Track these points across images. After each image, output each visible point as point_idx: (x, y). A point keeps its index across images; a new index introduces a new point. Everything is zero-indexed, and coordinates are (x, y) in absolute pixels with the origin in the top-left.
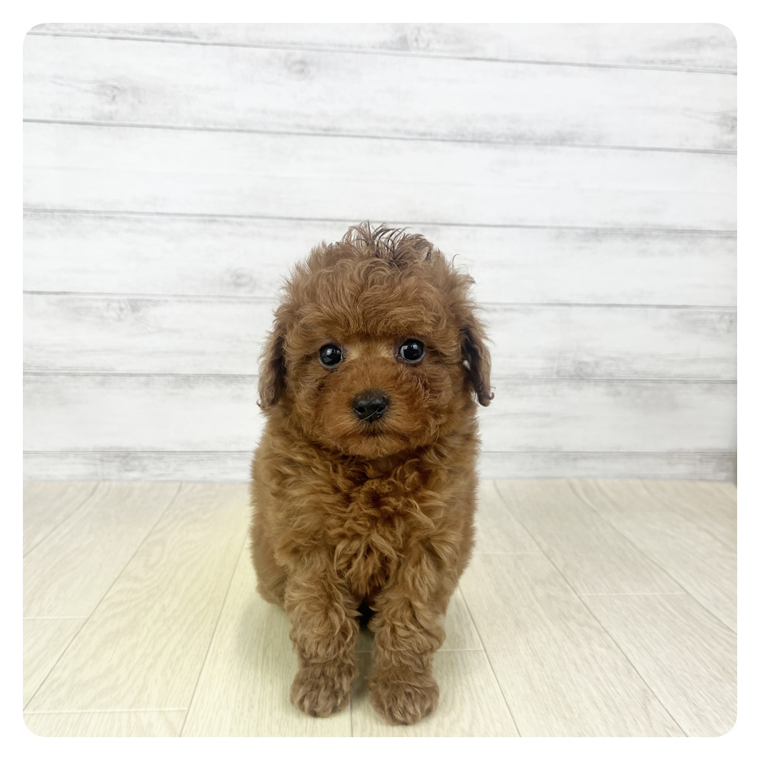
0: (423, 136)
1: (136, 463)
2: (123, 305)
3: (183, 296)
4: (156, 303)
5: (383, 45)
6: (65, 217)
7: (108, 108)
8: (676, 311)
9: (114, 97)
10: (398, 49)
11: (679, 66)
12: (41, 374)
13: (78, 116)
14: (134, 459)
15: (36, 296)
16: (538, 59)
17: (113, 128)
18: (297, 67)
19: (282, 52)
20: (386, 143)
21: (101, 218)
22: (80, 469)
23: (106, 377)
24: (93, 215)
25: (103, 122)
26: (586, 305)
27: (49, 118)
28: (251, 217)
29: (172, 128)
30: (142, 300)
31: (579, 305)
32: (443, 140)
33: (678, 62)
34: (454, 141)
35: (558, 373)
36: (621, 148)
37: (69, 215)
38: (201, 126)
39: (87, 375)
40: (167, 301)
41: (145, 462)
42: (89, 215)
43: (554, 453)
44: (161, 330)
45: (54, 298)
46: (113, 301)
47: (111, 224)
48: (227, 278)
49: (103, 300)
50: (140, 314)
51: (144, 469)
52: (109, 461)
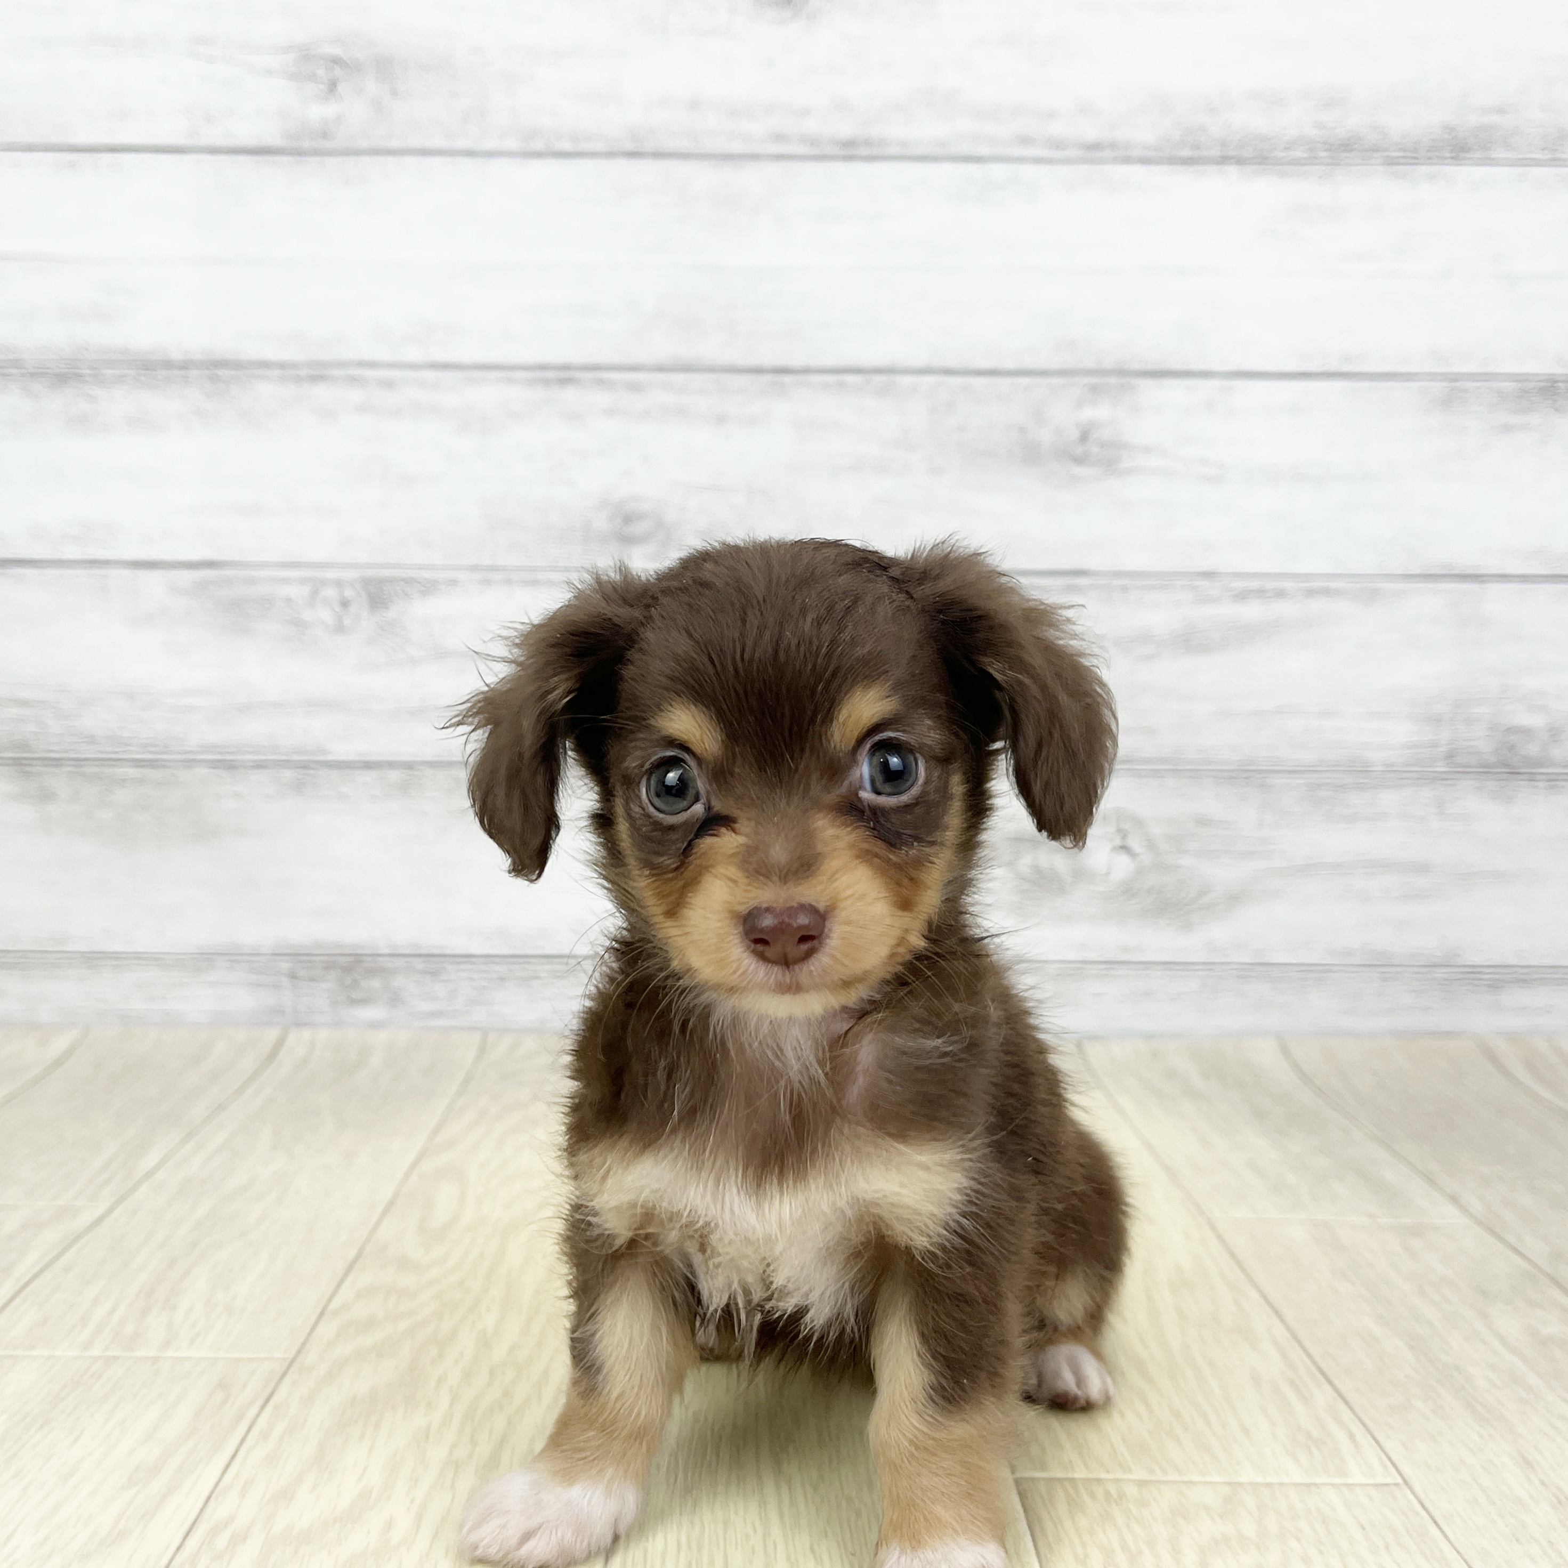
0: (1094, 152)
1: (376, 984)
2: (349, 593)
3: (494, 569)
4: (428, 588)
6: (213, 378)
7: (318, 111)
9: (332, 86)
12: (154, 764)
13: (246, 133)
14: (372, 972)
15: (142, 574)
17: (332, 160)
20: (998, 171)
21: (298, 380)
22: (243, 999)
23: (306, 770)
24: (277, 372)
25: (307, 144)
26: (1525, 578)
27: (180, 139)
28: (660, 369)
29: (470, 153)
30: (393, 580)
31: (1503, 578)
32: (1144, 161)
34: (1173, 161)
35: (1450, 756)
37: (224, 373)
38: (538, 146)
39: (260, 766)
40: (454, 583)
41: (399, 982)
43: (1440, 973)
44: (441, 654)
45: (186, 577)
46: (324, 582)
47: (322, 393)
48: (601, 523)
49: (302, 581)
50: (391, 614)
51: (395, 1000)
52: (312, 979)
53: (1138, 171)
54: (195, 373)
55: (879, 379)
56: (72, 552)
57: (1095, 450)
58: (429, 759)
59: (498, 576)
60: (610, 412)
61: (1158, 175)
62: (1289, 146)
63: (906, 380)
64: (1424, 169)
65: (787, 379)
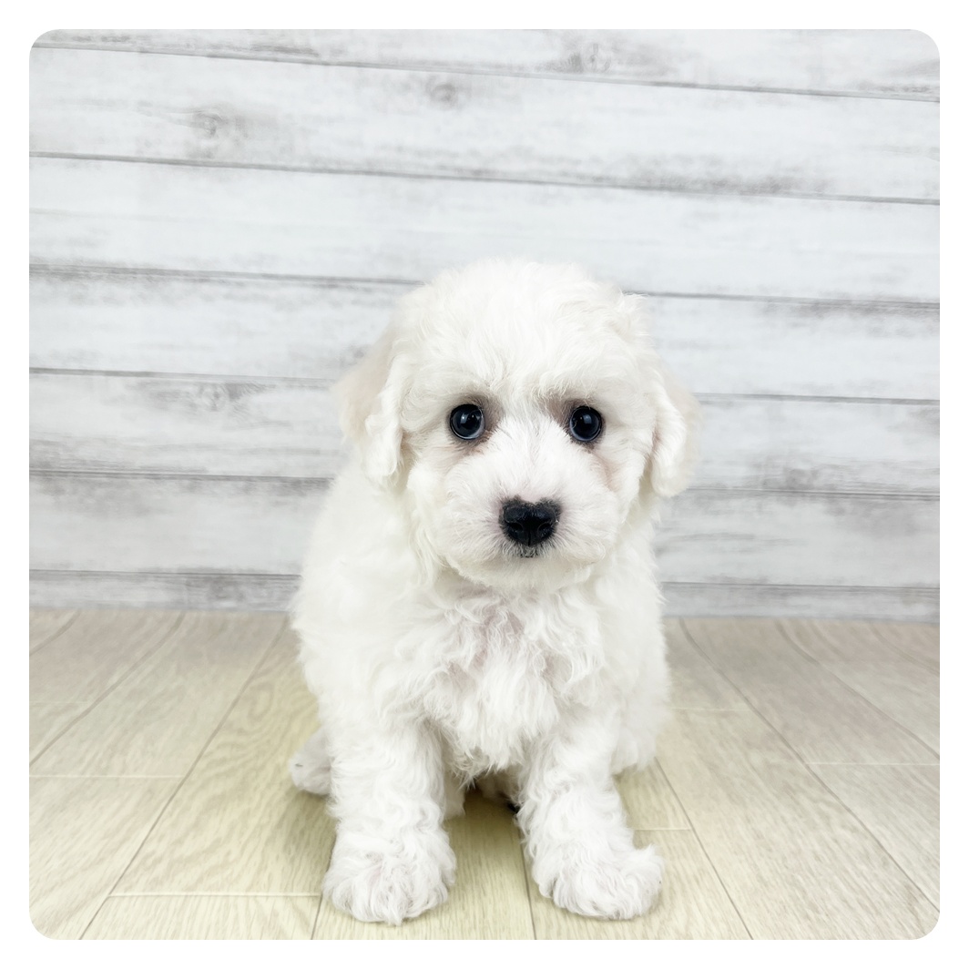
0: (599, 182)
1: (231, 589)
2: (219, 390)
3: (294, 380)
4: (260, 389)
5: (551, 66)
6: (150, 279)
7: (206, 144)
8: (916, 408)
9: (213, 131)
10: (569, 71)
11: (926, 95)
12: (116, 476)
13: (167, 153)
14: (229, 584)
15: (113, 378)
16: (746, 84)
17: (213, 169)
18: (442, 93)
19: (424, 75)
20: (552, 189)
21: (195, 281)
22: (162, 596)
23: (195, 480)
24: (184, 277)
25: (199, 160)
27: (132, 155)
29: (284, 169)
30: (242, 384)
31: (792, 397)
32: (624, 187)
33: (925, 89)
35: (765, 483)
36: (850, 198)
37: (155, 276)
38: (319, 165)
39: (172, 477)
40: (274, 386)
41: (243, 588)
42: (179, 277)
43: (758, 587)
44: (266, 422)
45: (133, 380)
46: (206, 384)
47: (205, 288)
49: (195, 384)
50: (241, 401)
51: (241, 597)
52: (198, 586)
53: (620, 193)
54: (139, 276)
56: (74, 366)
58: (260, 475)
59: (296, 384)
60: (355, 302)
61: (630, 195)
62: (695, 182)
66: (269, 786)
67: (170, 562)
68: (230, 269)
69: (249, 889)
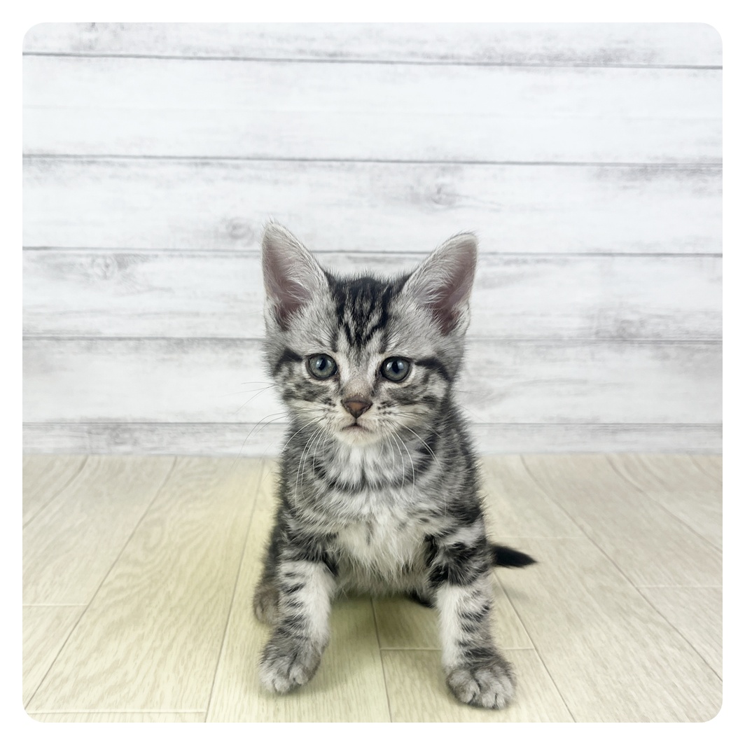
1: (127, 436)
2: (108, 261)
3: (174, 250)
4: (145, 259)
6: (44, 162)
7: (87, 36)
13: (54, 46)
14: (125, 431)
17: (93, 59)
20: (401, 68)
21: (82, 163)
22: (67, 442)
23: (92, 341)
24: (72, 159)
25: (82, 52)
26: (631, 255)
28: (248, 159)
30: (129, 255)
31: (622, 255)
32: (466, 64)
35: (597, 333)
37: (48, 159)
38: (191, 55)
39: (71, 339)
40: (156, 256)
41: (137, 434)
42: (66, 159)
43: (591, 426)
44: (151, 289)
45: (34, 254)
46: (97, 256)
47: (94, 169)
48: (223, 229)
49: (87, 256)
50: (128, 271)
51: (135, 442)
52: (98, 434)
53: (464, 69)
54: (35, 160)
55: (347, 164)
57: (444, 197)
58: (147, 336)
59: (177, 253)
60: (225, 178)
61: (473, 71)
63: (359, 165)
64: (592, 69)
65: (306, 163)
66: (161, 612)
67: (73, 413)
68: (114, 153)
69: (143, 706)
